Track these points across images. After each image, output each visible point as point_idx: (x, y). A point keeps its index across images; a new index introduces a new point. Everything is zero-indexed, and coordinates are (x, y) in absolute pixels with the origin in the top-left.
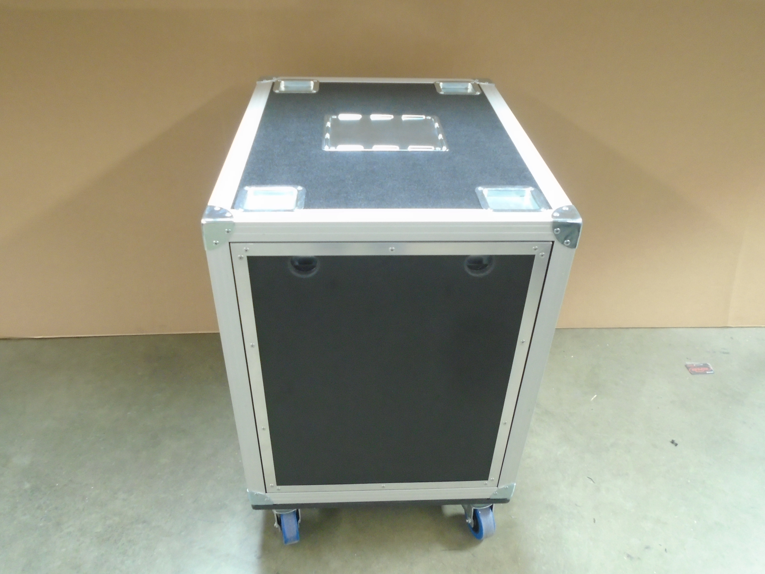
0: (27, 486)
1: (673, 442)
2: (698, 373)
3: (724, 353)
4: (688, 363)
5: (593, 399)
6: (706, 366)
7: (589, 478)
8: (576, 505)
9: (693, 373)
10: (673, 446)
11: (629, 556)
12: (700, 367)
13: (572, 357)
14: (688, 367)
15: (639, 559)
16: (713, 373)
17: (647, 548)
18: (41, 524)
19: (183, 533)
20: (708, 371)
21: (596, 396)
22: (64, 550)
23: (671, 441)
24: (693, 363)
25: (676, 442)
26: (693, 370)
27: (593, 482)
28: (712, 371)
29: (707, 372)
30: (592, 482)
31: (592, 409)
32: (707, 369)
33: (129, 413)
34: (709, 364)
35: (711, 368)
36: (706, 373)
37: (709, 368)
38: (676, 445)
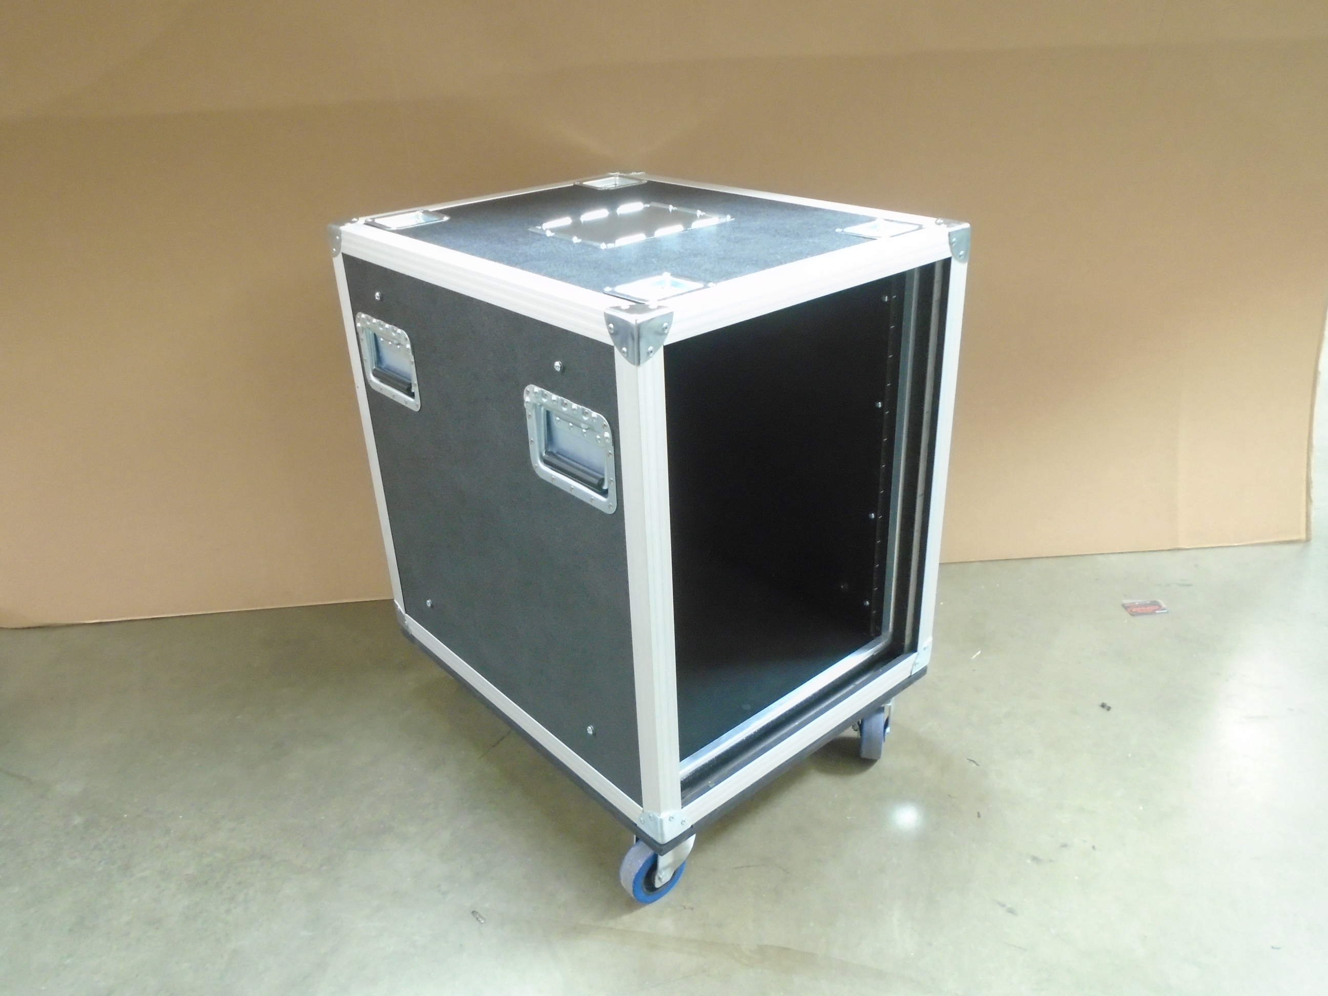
0: (78, 820)
1: (1103, 706)
2: (1142, 614)
3: (1184, 585)
4: (1126, 601)
5: (975, 656)
6: (1155, 604)
7: (970, 760)
8: (949, 796)
9: (1133, 614)
10: (1104, 711)
11: (1035, 859)
12: (1146, 605)
13: (942, 603)
14: (1125, 607)
15: (1051, 861)
16: (1167, 612)
17: (1064, 846)
18: (100, 869)
19: (324, 868)
20: (1156, 610)
21: (979, 652)
22: (135, 900)
23: (1101, 704)
24: (1133, 601)
25: (1108, 705)
26: (1134, 610)
27: (977, 765)
28: (1164, 609)
29: (1157, 612)
30: (974, 765)
31: (974, 670)
32: (1157, 607)
33: (239, 717)
34: (1160, 601)
35: (1164, 606)
36: (1155, 613)
37: (1160, 608)
38: (1109, 709)
